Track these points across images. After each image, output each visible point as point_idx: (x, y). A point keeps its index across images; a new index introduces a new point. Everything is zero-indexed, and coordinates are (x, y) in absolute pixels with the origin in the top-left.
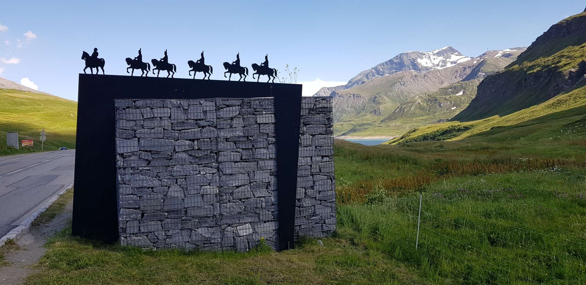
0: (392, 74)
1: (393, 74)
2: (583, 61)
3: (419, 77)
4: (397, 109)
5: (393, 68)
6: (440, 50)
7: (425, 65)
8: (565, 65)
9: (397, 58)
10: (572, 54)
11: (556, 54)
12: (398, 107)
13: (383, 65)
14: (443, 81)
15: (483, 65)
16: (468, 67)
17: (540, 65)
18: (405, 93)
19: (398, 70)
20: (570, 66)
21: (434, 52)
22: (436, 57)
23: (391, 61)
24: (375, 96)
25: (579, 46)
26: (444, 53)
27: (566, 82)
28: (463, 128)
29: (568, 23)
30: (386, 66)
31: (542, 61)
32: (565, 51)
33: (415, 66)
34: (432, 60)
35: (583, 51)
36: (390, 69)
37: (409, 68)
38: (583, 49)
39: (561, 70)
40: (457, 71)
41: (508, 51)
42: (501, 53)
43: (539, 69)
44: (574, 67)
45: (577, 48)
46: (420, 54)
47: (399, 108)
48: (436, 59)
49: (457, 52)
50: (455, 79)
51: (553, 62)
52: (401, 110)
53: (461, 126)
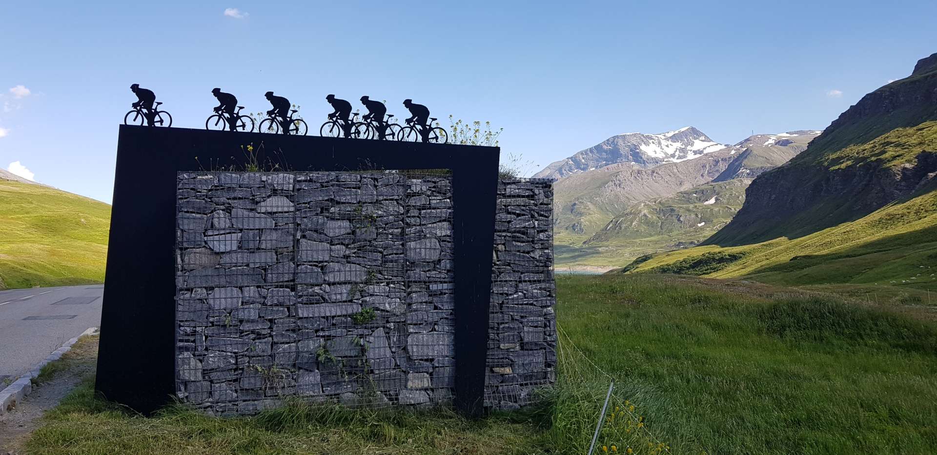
0: (600, 167)
1: (602, 169)
2: (924, 151)
3: (644, 173)
4: (609, 224)
5: (602, 158)
6: (677, 132)
7: (653, 155)
8: (894, 158)
9: (608, 143)
10: (903, 140)
11: (876, 140)
12: (612, 221)
13: (587, 154)
14: (682, 182)
15: (746, 157)
16: (722, 160)
17: (851, 157)
18: (623, 199)
19: (610, 163)
20: (902, 159)
21: (667, 135)
22: (670, 142)
23: (598, 148)
24: (573, 203)
25: (915, 128)
26: (682, 137)
27: (898, 185)
28: (728, 257)
29: (891, 92)
30: (590, 154)
31: (853, 150)
32: (892, 136)
33: (637, 156)
34: (664, 147)
35: (922, 136)
36: (597, 161)
37: (628, 159)
38: (922, 132)
39: (888, 165)
40: (704, 166)
41: (784, 135)
42: (774, 138)
43: (849, 163)
44: (909, 161)
45: (911, 131)
46: (644, 137)
47: (613, 223)
48: (669, 145)
49: (703, 136)
50: (701, 178)
51: (873, 153)
52: (617, 225)
53: (724, 254)
